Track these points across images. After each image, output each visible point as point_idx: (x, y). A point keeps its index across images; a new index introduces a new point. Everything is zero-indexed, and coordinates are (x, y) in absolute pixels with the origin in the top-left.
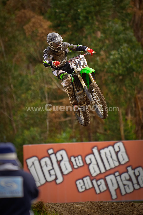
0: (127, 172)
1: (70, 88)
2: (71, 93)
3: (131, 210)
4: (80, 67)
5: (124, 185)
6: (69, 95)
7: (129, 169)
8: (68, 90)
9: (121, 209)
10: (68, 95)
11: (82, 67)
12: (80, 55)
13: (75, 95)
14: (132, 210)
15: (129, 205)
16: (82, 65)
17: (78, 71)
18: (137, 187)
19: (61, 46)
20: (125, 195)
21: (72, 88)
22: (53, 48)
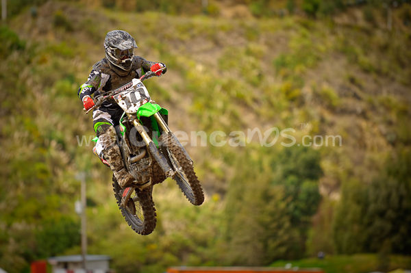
1: (114, 151)
2: (118, 161)
4: (135, 105)
6: (115, 166)
8: (110, 157)
10: (112, 167)
11: (138, 104)
12: (134, 80)
13: (125, 167)
16: (139, 100)
17: (132, 114)
19: (131, 60)
21: (119, 151)
22: (115, 61)
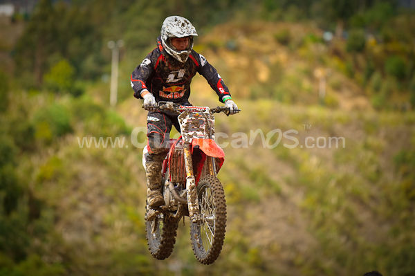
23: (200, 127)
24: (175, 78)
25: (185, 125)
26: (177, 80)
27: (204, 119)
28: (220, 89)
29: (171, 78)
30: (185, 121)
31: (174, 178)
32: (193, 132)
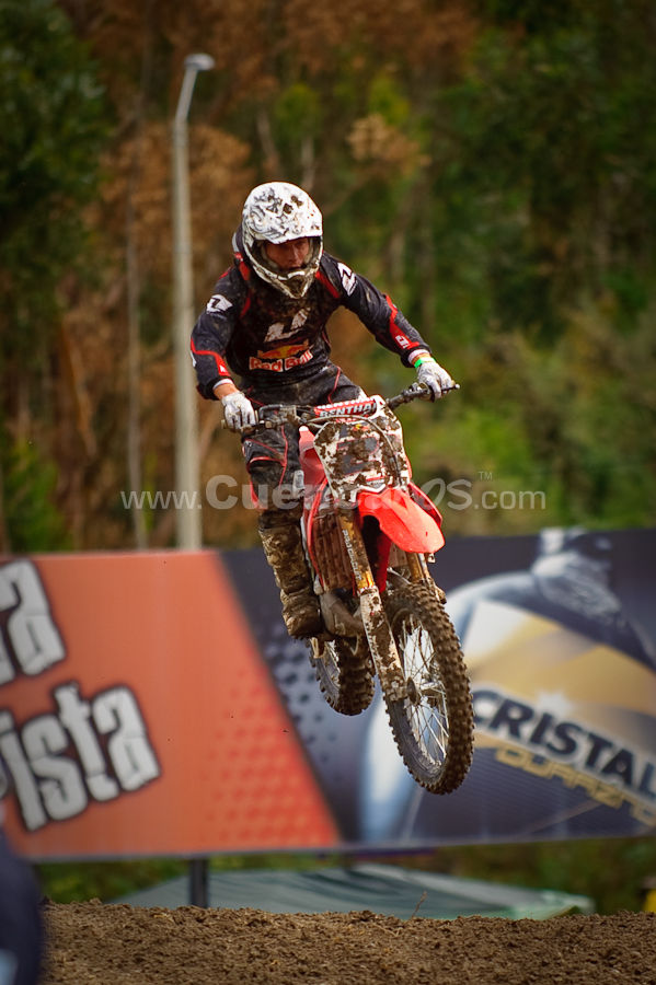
0: (55, 711)
3: (256, 953)
5: (39, 779)
7: (67, 698)
9: (200, 945)
14: (257, 949)
15: (237, 925)
18: (103, 788)
20: (42, 828)
23: (371, 458)
24: (286, 330)
25: (334, 461)
26: (290, 334)
27: (377, 436)
28: (398, 338)
29: (276, 331)
30: (332, 449)
31: (332, 582)
32: (356, 476)
